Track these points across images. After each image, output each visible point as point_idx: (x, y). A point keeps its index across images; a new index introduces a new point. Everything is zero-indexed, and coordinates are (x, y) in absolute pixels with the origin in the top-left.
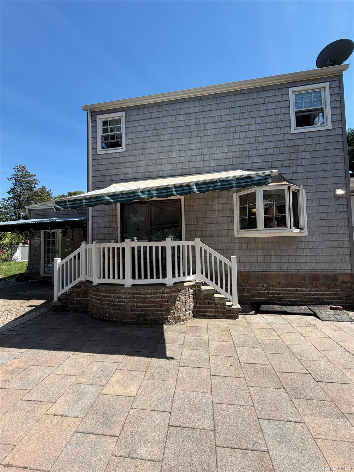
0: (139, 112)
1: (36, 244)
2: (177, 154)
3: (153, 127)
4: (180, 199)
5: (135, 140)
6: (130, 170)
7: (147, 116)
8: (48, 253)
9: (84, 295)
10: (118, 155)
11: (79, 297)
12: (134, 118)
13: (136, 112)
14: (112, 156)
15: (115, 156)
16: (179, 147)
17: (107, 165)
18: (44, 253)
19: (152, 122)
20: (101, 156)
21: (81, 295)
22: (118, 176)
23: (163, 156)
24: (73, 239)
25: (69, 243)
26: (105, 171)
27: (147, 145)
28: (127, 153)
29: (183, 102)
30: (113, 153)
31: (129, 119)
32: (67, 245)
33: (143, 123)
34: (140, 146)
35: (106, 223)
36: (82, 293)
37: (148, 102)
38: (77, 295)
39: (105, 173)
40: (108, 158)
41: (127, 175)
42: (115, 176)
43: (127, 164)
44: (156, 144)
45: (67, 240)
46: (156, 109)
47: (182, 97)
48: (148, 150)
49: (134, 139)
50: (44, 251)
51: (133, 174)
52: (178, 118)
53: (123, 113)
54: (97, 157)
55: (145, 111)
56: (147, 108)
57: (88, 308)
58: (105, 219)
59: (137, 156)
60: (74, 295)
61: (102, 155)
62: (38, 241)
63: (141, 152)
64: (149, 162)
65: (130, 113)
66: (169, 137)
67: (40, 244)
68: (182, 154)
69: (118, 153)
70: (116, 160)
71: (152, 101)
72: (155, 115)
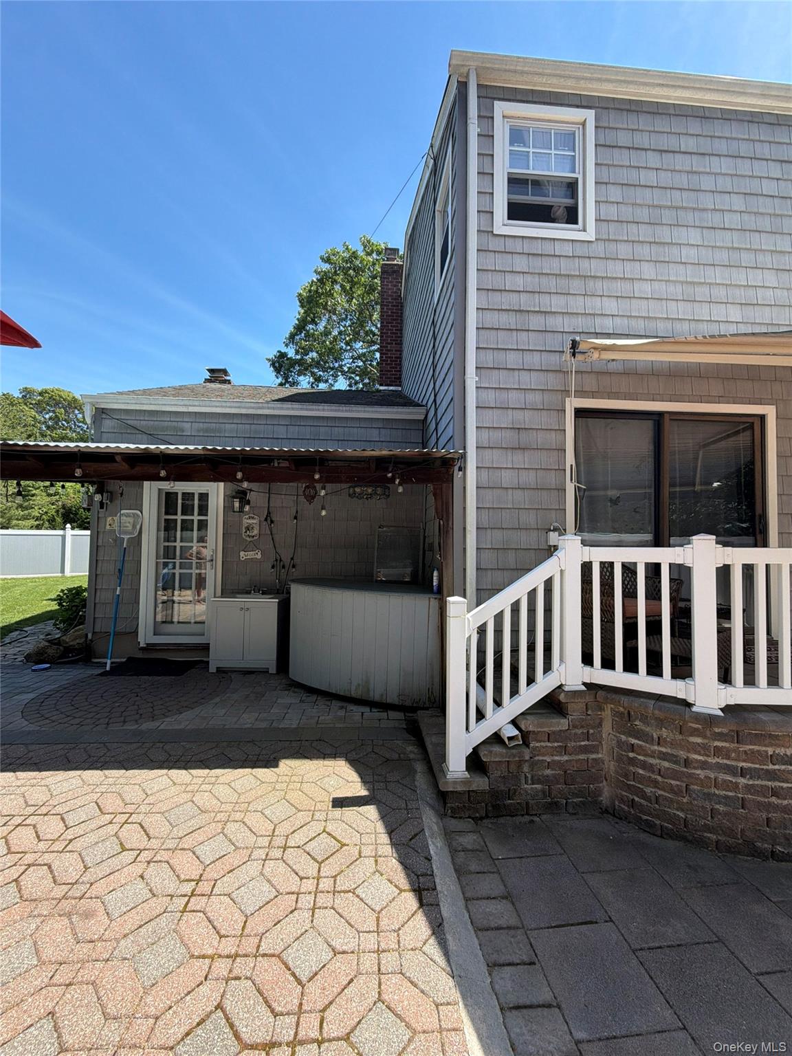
0: (643, 122)
1: (126, 533)
2: (756, 278)
3: (683, 181)
4: (762, 418)
5: (627, 212)
6: (611, 306)
7: (664, 142)
8: (164, 562)
9: (583, 743)
10: (568, 250)
11: (564, 750)
12: (623, 138)
13: (632, 121)
14: (548, 248)
15: (559, 249)
16: (760, 257)
17: (529, 278)
18: (157, 563)
19: (681, 162)
20: (509, 242)
21: (573, 744)
22: (566, 319)
23: (718, 275)
24: (269, 519)
25: (256, 532)
26: (523, 297)
27: (664, 234)
28: (599, 249)
29: (774, 124)
30: (551, 239)
31: (610, 138)
32: (248, 539)
33: (653, 160)
34: (644, 232)
35: (524, 474)
36: (575, 734)
37: (669, 98)
38: (556, 744)
39: (524, 301)
40: (534, 255)
41: (598, 320)
42: (559, 319)
43: (599, 284)
44: (694, 236)
45: (246, 521)
46: (695, 127)
47: (774, 108)
48: (667, 248)
49: (623, 208)
50: (157, 559)
51: (618, 320)
52: (760, 168)
53: (590, 115)
54: (494, 244)
55: (661, 124)
56: (664, 116)
57: (600, 795)
58: (519, 459)
59: (632, 263)
60: (542, 744)
61: (511, 240)
62: (131, 520)
63: (644, 251)
64: (671, 288)
65: (613, 119)
66: (732, 220)
67: (140, 532)
68: (771, 279)
69: (566, 243)
70: (565, 266)
71: (683, 99)
72: (689, 144)
